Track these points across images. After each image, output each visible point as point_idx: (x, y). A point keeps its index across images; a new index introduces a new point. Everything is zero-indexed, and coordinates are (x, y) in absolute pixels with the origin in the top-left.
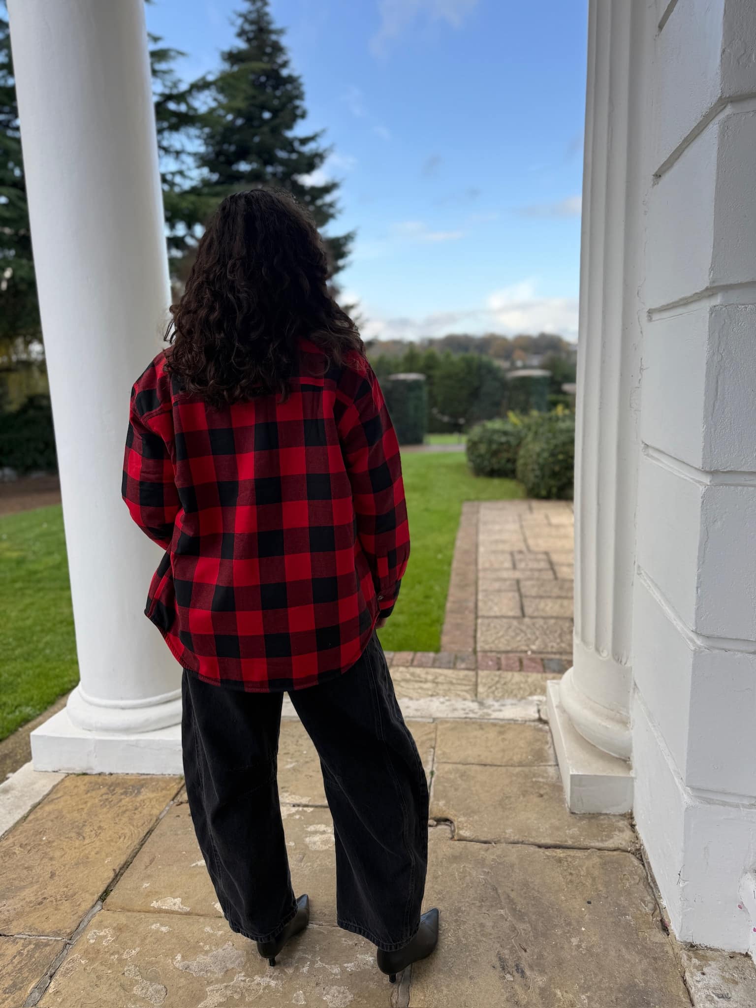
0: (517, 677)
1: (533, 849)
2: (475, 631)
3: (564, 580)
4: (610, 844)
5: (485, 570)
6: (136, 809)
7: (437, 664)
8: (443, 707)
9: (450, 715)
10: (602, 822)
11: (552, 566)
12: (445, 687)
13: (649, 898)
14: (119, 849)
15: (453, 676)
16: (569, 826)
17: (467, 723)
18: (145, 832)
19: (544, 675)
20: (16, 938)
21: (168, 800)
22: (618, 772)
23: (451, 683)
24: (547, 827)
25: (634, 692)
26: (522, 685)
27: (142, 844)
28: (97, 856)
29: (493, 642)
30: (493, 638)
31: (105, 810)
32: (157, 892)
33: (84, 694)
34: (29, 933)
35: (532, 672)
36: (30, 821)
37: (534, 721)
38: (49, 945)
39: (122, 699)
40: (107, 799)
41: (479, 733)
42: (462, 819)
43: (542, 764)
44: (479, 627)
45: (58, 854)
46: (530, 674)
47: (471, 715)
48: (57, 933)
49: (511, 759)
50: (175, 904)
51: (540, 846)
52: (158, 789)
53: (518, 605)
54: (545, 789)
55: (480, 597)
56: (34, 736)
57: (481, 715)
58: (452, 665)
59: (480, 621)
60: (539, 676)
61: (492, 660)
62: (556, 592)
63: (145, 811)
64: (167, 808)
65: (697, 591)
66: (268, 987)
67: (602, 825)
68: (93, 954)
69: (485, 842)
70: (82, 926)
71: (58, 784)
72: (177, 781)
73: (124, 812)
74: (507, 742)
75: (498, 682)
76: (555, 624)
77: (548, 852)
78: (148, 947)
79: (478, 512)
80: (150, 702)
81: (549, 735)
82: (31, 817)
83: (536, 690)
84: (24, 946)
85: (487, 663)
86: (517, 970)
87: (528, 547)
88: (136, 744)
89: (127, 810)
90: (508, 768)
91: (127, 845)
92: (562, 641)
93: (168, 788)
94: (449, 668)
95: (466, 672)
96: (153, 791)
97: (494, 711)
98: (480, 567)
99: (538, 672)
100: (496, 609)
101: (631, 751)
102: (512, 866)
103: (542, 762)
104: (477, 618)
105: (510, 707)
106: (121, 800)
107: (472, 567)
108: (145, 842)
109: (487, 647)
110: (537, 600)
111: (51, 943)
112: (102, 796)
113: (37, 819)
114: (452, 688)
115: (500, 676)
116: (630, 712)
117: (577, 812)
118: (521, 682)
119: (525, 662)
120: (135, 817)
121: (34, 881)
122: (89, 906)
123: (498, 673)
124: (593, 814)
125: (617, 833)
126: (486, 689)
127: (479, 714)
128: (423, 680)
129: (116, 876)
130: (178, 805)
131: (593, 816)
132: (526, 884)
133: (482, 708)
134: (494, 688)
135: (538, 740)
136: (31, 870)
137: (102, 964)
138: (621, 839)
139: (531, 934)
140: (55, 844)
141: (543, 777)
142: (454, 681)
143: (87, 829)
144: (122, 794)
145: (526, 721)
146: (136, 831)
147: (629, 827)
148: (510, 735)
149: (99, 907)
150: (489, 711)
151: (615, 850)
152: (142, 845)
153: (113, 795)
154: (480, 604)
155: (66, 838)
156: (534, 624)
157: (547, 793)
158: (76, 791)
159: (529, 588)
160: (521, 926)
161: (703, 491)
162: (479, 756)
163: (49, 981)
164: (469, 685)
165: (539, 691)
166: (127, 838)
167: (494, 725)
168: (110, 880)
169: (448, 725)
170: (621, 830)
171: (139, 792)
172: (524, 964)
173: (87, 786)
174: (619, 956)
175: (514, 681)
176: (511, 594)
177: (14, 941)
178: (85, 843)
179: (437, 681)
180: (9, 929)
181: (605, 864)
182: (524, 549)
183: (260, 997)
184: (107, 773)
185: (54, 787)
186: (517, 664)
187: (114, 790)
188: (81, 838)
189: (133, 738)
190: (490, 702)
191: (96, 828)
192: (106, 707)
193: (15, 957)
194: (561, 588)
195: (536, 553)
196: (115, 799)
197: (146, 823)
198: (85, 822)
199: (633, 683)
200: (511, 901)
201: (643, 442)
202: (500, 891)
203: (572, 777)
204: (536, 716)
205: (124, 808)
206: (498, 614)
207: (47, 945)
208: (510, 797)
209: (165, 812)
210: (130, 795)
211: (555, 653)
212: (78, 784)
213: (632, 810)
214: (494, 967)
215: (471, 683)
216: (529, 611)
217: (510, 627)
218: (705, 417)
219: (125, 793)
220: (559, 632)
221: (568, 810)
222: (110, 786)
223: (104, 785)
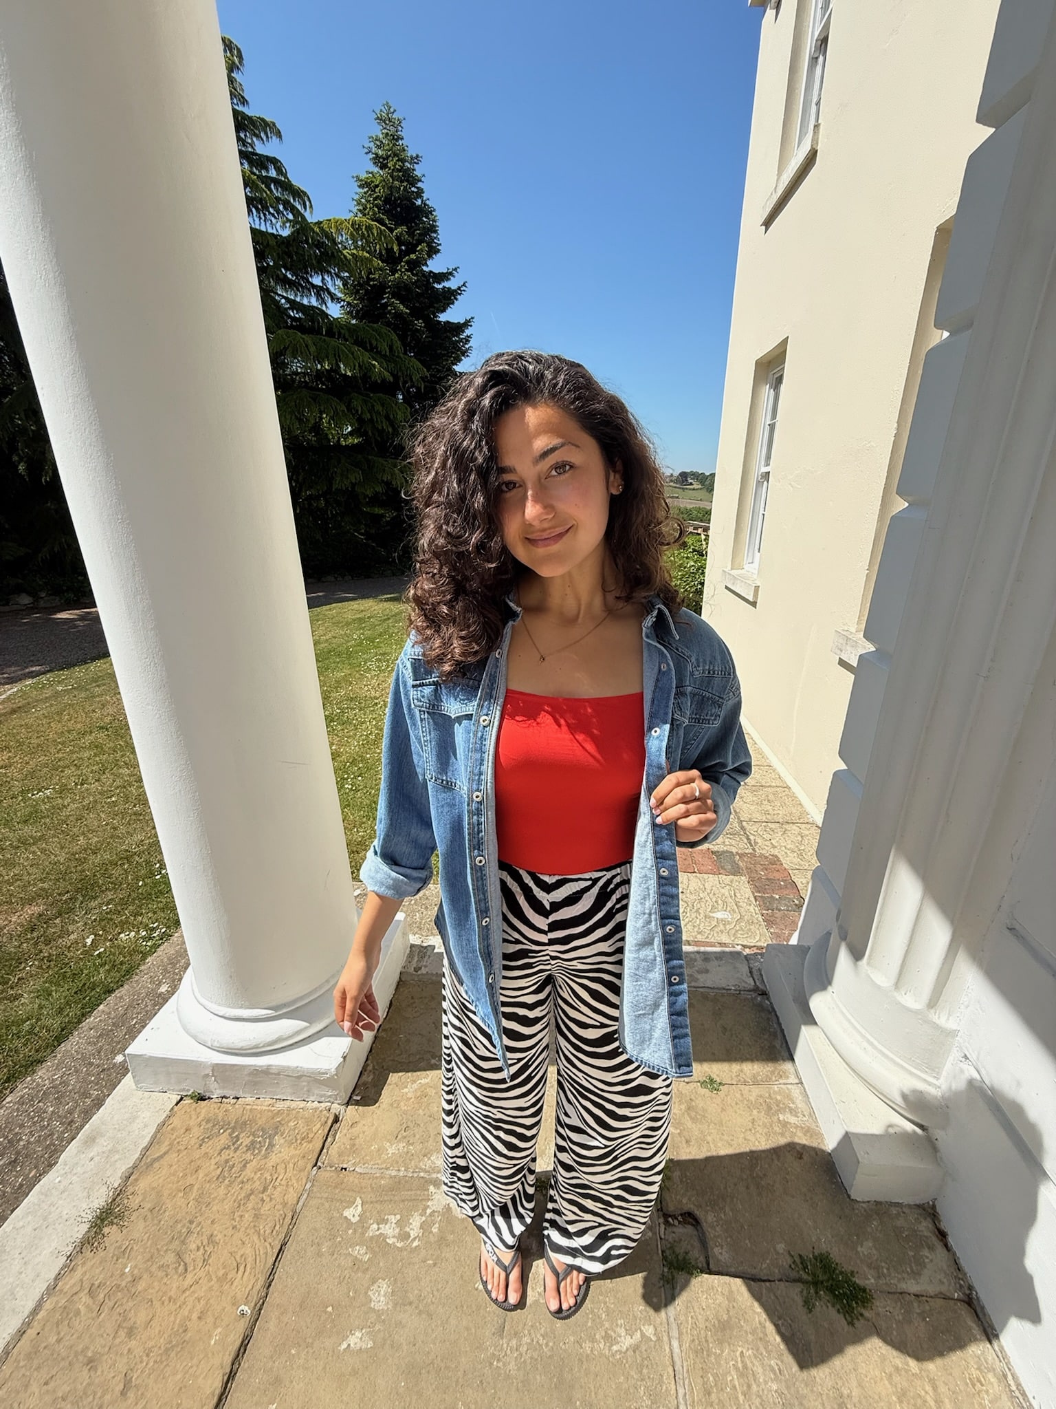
6: (265, 1189)
10: (899, 1226)
14: (234, 1304)
16: (857, 1235)
18: (276, 1250)
21: (309, 1166)
24: (829, 1237)
28: (201, 1325)
31: (222, 1191)
37: (749, 991)
40: (227, 1161)
42: (710, 1217)
45: (142, 1316)
52: (296, 1139)
63: (277, 1196)
64: (308, 1186)
67: (902, 1233)
71: (164, 1122)
72: (323, 1118)
73: (248, 1197)
89: (252, 1192)
90: (741, 1088)
93: (311, 1136)
96: (290, 1144)
99: (714, 872)
106: (245, 1166)
108: (275, 1276)
112: (220, 1153)
118: (700, 889)
120: (262, 1211)
124: (882, 1205)
125: (926, 1252)
131: (883, 1211)
135: (764, 1030)
136: (96, 1369)
140: (141, 1286)
141: (791, 1112)
143: (192, 1244)
144: (248, 1148)
145: (740, 991)
146: (261, 1252)
147: (940, 1239)
148: (728, 1020)
151: (936, 1296)
153: (235, 1151)
155: (160, 1268)
158: (186, 1140)
166: (248, 1269)
167: (706, 998)
170: (929, 1247)
171: (271, 1145)
173: (202, 1129)
178: (186, 1284)
184: (231, 1097)
185: (159, 1125)
187: (237, 1138)
188: (181, 1268)
191: (205, 1241)
196: (237, 1157)
197: (277, 1228)
198: (191, 1222)
204: (752, 985)
205: (248, 1187)
209: (306, 1195)
210: (259, 1152)
212: (191, 1124)
213: (936, 1205)
219: (252, 1149)
221: (845, 1192)
222: (234, 1129)
223: (225, 1125)
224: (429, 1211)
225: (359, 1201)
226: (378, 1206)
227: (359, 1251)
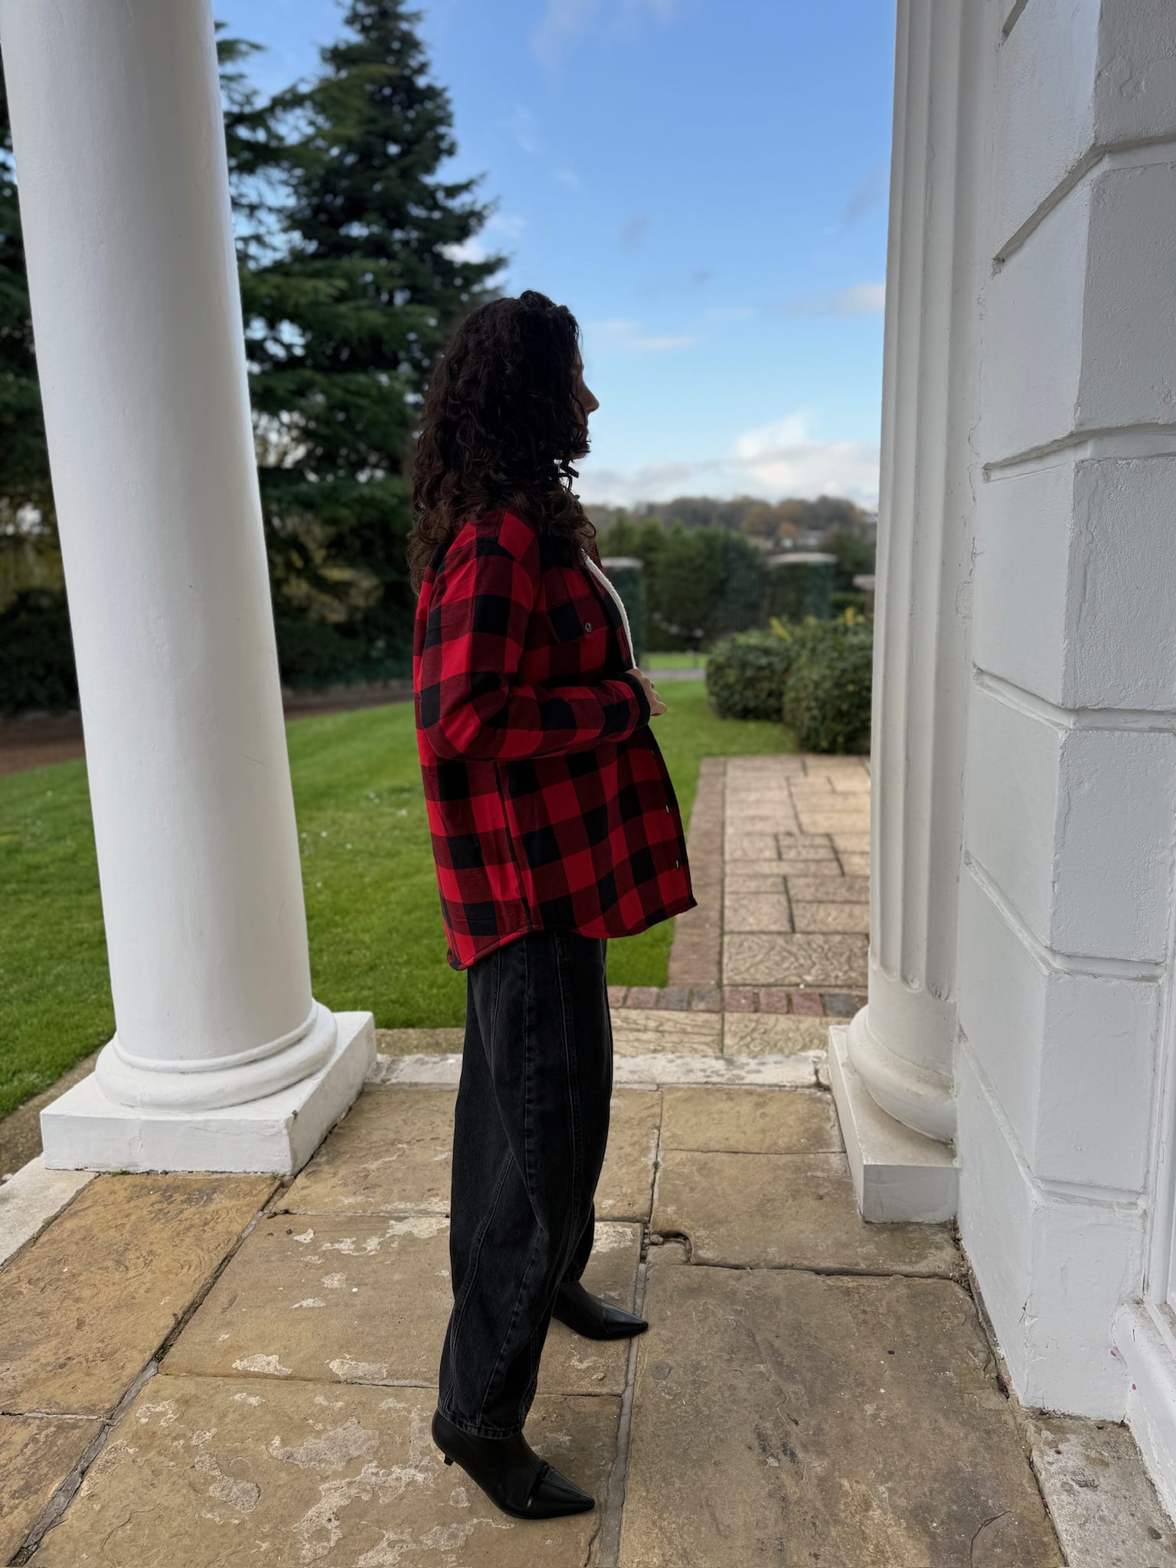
0: (784, 1022)
1: (808, 1276)
2: (721, 954)
3: (855, 877)
4: (922, 1267)
5: (735, 861)
6: (206, 1224)
7: (663, 1004)
8: (672, 1067)
9: (682, 1080)
10: (911, 1235)
11: (836, 855)
12: (675, 1038)
13: (979, 1345)
14: (181, 1284)
15: (687, 1021)
16: (861, 1242)
17: (708, 1090)
18: (221, 1259)
19: (824, 1019)
20: (28, 1418)
21: (255, 1210)
22: (933, 1161)
23: (685, 1032)
24: (830, 1243)
25: (960, 1042)
26: (791, 1035)
27: (217, 1275)
28: (149, 1295)
29: (748, 970)
30: (748, 965)
31: (158, 1226)
32: (241, 1347)
33: (124, 1054)
34: (47, 1410)
35: (806, 1014)
36: (43, 1244)
37: (809, 1087)
38: (79, 1427)
39: (181, 1058)
40: (160, 1210)
41: (726, 1106)
42: (702, 1233)
43: (820, 1150)
44: (725, 946)
45: (87, 1293)
46: (802, 1018)
47: (715, 1079)
48: (90, 1410)
49: (775, 1144)
50: (268, 1364)
51: (818, 1272)
52: (238, 1195)
53: (786, 916)
54: (826, 1187)
55: (727, 903)
56: (44, 1115)
57: (729, 1079)
58: (686, 1006)
59: (726, 939)
60: (817, 1020)
61: (745, 998)
62: (843, 893)
63: (220, 1227)
64: (254, 1222)
65: (1054, 887)
66: (412, 1482)
67: (911, 1239)
68: (146, 1439)
69: (736, 1267)
70: (128, 1398)
71: (84, 1189)
72: (268, 1182)
73: (188, 1229)
74: (768, 1119)
75: (754, 1030)
76: (840, 943)
77: (831, 1281)
78: (230, 1427)
79: (724, 774)
80: (225, 1063)
81: (832, 1107)
82: (44, 1239)
83: (811, 1042)
84: (40, 1429)
85: (739, 1001)
86: (785, 1452)
87: (800, 826)
88: (204, 1126)
89: (192, 1226)
90: (770, 1156)
91: (193, 1279)
92: (851, 968)
93: (254, 1192)
94: (682, 1010)
95: (706, 1016)
96: (231, 1198)
97: (749, 1072)
98: (727, 857)
99: (816, 1015)
100: (751, 920)
101: (955, 1130)
102: (777, 1301)
103: (822, 1148)
104: (722, 934)
105: (773, 1065)
106: (182, 1212)
107: (716, 857)
108: (221, 1273)
109: (738, 979)
110: (815, 906)
111: (80, 1424)
112: (152, 1205)
113: (53, 1242)
114: (686, 1039)
115: (757, 1021)
116: (954, 1071)
117: (873, 1221)
118: (790, 1029)
119: (796, 999)
120: (204, 1236)
121: (51, 1333)
122: (139, 1368)
123: (755, 1016)
124: (898, 1223)
125: (933, 1251)
126: (737, 1040)
127: (726, 1077)
128: (642, 1028)
129: (179, 1323)
130: (269, 1218)
131: (898, 1228)
132: (797, 1327)
133: (731, 1068)
134: (748, 1039)
135: (815, 1116)
136: (47, 1317)
137: (159, 1453)
138: (940, 1259)
139: (805, 1399)
140: (82, 1278)
141: (823, 1170)
142: (689, 1029)
143: (131, 1255)
144: (183, 1202)
145: (797, 1087)
146: (206, 1258)
147: (951, 1242)
148: (772, 1109)
149: (153, 1370)
150: (742, 1073)
151: (929, 1277)
152: (217, 1278)
153: (169, 1204)
154: (728, 913)
155: (99, 1269)
156: (809, 944)
157: (828, 1194)
158: (112, 1198)
159: (801, 888)
160: (790, 1389)
161: (1063, 739)
162: (727, 1139)
163: (80, 1480)
164: (712, 1035)
165: (816, 1042)
166: (193, 1267)
167: (750, 1093)
168: (169, 1330)
169: (680, 1093)
170: (939, 1247)
171: (210, 1199)
172: (794, 1443)
173: (129, 1191)
174: (934, 1430)
175: (778, 1028)
176: (774, 898)
177: (24, 1422)
178: (129, 1276)
179: (661, 1029)
180: (16, 1404)
181: (914, 1296)
182: (795, 830)
183: (402, 1497)
184: (160, 1172)
185: (79, 1192)
186: (785, 1002)
187: (171, 1197)
188: (122, 1268)
189: (200, 1117)
190: (743, 1059)
191: (145, 1254)
192: (156, 1070)
193: (26, 1445)
194: (850, 888)
195: (814, 835)
196: (172, 1209)
197: (222, 1245)
198: (128, 1244)
199: (958, 1028)
200: (775, 1352)
201: (975, 666)
202: (758, 1338)
203: (867, 1168)
204: (813, 1079)
205: (188, 1223)
206: (755, 928)
207: (74, 1426)
208: (774, 1200)
209: (251, 1229)
210: (197, 1203)
211: (841, 987)
212: (116, 1188)
213: (955, 1217)
214: (750, 1448)
215: (714, 1032)
216: (801, 923)
217: (772, 948)
218: (1068, 627)
219: (189, 1201)
220: (847, 954)
221: (860, 1217)
222: (165, 1191)
223: (155, 1189)
224: (387, 1235)
225: (310, 1231)
226: (333, 1234)
227: (315, 1259)
